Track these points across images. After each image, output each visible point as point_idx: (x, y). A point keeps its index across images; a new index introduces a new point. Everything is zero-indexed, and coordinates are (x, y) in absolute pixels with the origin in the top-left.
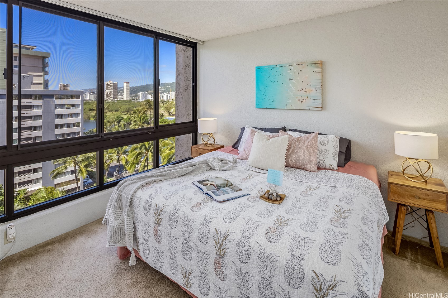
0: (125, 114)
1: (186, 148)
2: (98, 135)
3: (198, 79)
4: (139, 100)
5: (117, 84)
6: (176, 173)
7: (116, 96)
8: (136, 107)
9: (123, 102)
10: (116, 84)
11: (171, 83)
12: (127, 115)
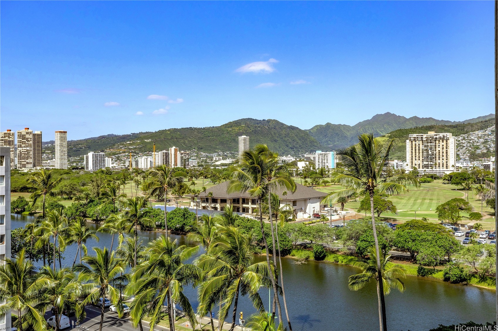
4: (87, 168)
7: (38, 160)
8: (84, 185)
9: (55, 173)
10: (38, 135)
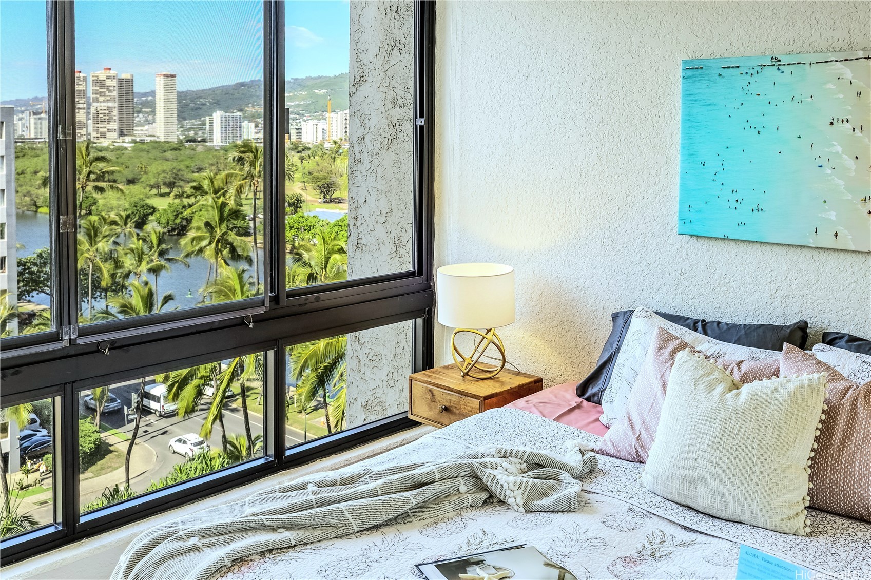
0: (162, 195)
1: (390, 375)
2: (58, 333)
3: (440, 99)
4: (212, 140)
5: (130, 82)
6: (349, 517)
7: (128, 125)
8: (200, 170)
9: (154, 148)
10: (127, 80)
11: (332, 76)
12: (170, 200)
